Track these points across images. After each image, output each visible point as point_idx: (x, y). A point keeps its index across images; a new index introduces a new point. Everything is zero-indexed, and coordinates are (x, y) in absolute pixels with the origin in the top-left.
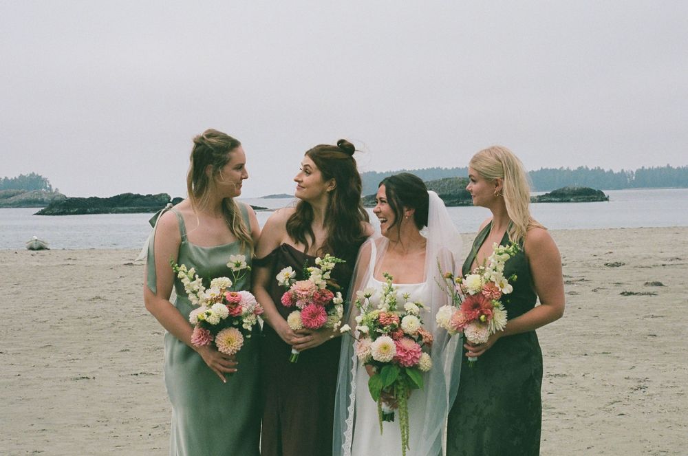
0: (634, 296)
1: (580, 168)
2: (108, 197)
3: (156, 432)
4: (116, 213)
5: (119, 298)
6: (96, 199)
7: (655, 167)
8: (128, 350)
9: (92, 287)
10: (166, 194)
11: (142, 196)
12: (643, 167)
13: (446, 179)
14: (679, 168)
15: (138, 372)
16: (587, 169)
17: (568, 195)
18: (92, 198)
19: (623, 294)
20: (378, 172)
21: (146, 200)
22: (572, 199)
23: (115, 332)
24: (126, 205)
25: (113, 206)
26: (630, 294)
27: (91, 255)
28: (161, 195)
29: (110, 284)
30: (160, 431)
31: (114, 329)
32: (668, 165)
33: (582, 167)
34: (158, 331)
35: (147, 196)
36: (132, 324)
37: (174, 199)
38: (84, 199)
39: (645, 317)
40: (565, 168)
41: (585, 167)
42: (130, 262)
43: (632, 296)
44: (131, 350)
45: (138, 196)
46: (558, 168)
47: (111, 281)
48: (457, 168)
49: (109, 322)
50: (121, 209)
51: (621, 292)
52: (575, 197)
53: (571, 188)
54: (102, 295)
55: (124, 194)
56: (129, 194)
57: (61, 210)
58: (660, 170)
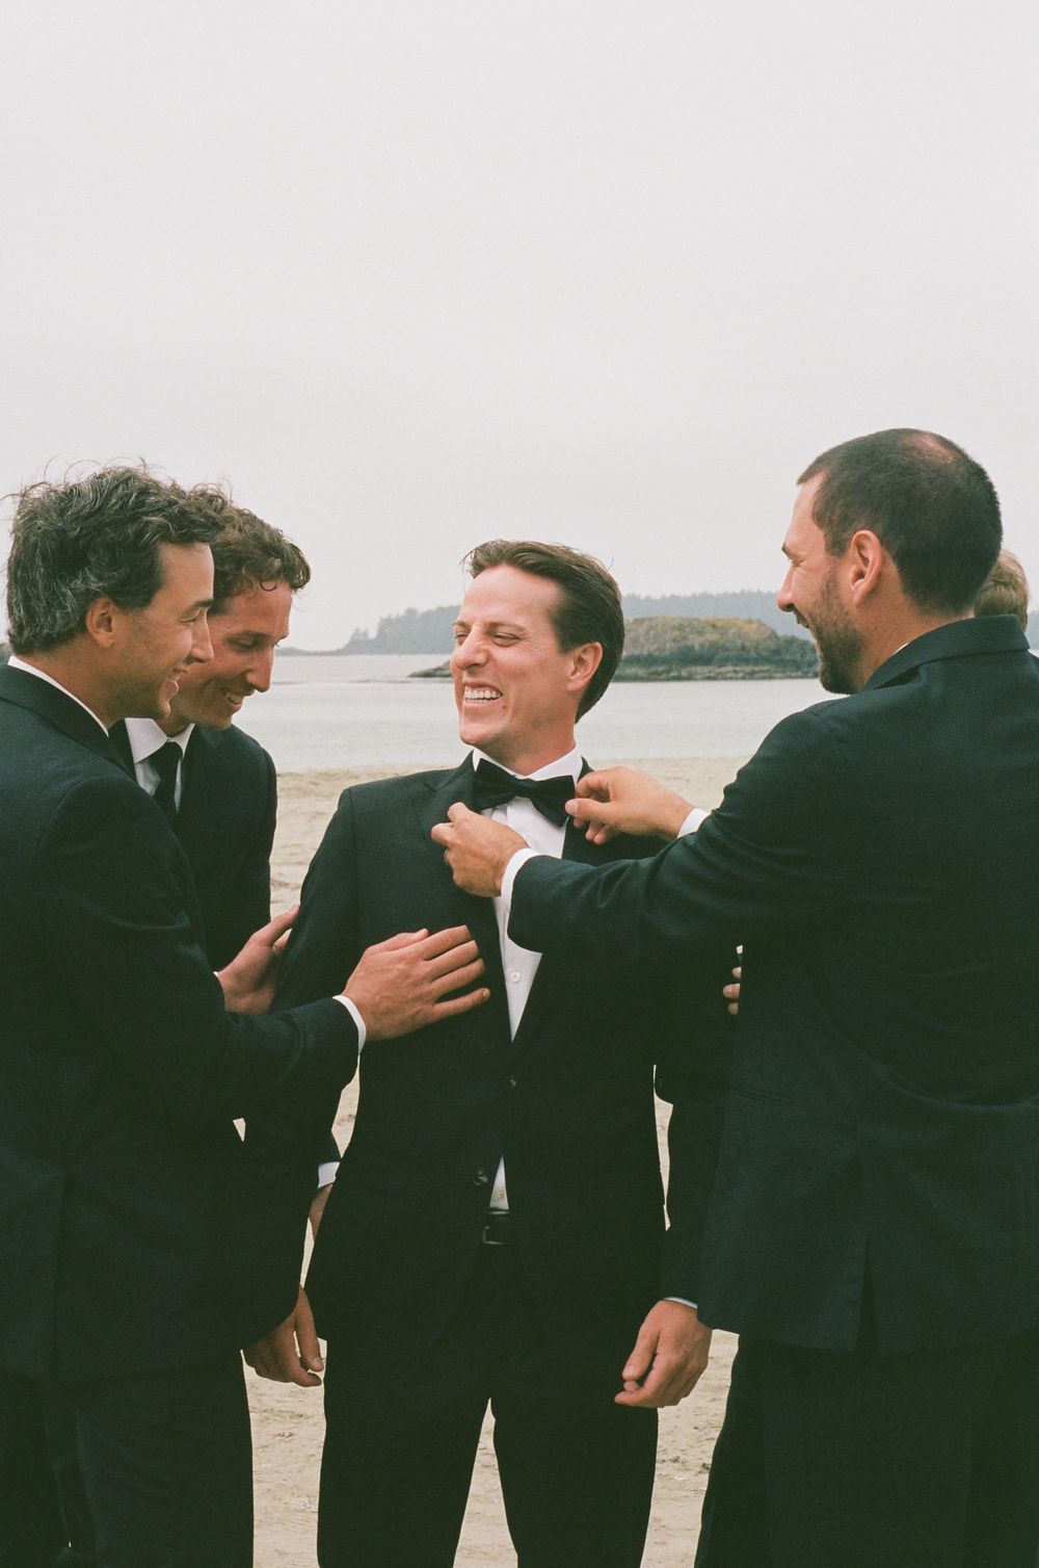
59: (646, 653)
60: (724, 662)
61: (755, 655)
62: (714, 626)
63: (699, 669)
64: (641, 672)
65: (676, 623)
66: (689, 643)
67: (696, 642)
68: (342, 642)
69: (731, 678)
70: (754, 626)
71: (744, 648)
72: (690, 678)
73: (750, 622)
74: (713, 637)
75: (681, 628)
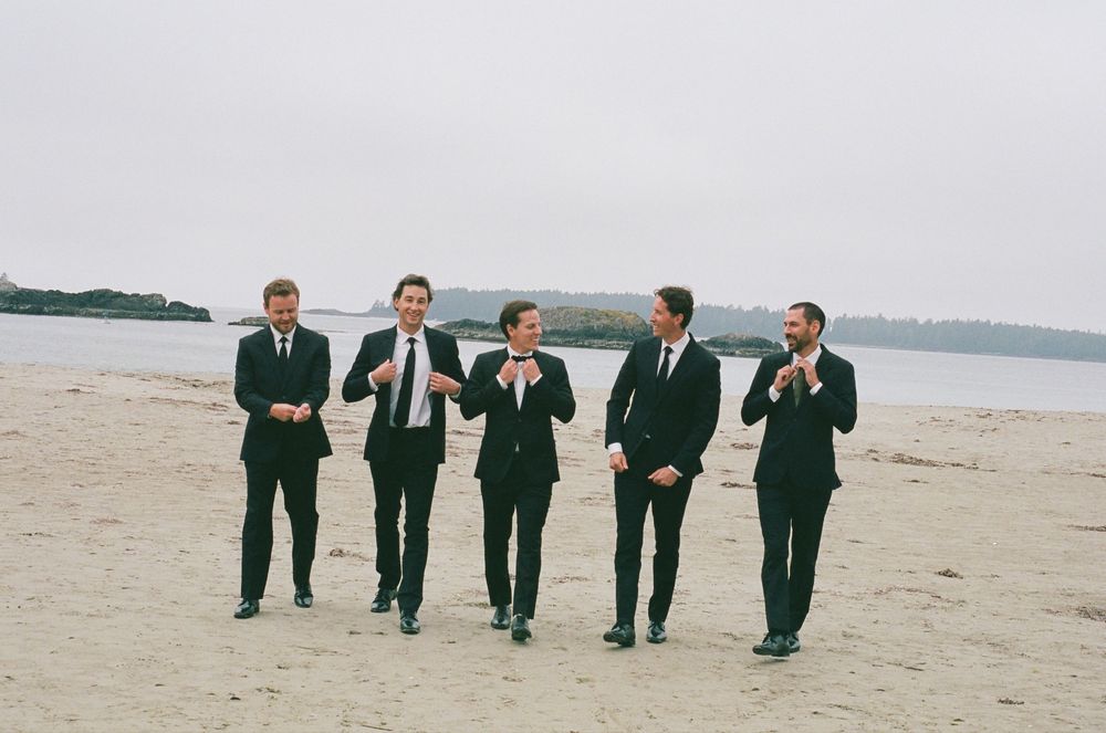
0: (740, 489)
1: (757, 309)
2: (76, 292)
3: (29, 605)
4: (85, 316)
5: (44, 435)
6: (59, 293)
7: (862, 316)
8: (32, 504)
9: (12, 417)
10: (161, 296)
11: (126, 295)
12: (845, 315)
13: (562, 308)
14: (894, 320)
15: (33, 532)
16: (767, 310)
17: (732, 345)
18: (52, 291)
19: (724, 484)
20: (470, 290)
21: (131, 302)
22: (737, 352)
23: (24, 479)
24: (99, 306)
25: (83, 305)
26: (735, 485)
27: (26, 374)
28: (152, 296)
29: (37, 415)
30: (35, 604)
31: (23, 475)
32: (880, 315)
33: (759, 307)
34: (81, 483)
35: (134, 295)
36: (49, 471)
37: (171, 303)
38: (42, 292)
39: (738, 517)
40: (736, 307)
41: (763, 308)
42: (75, 387)
43: (736, 488)
44: (36, 503)
45: (120, 295)
46: (725, 307)
47: (40, 412)
48: (582, 293)
49: (20, 466)
50: (94, 310)
51: (724, 481)
52: (742, 349)
53: (738, 335)
54: (21, 430)
55: (99, 291)
56: (107, 291)
57: (6, 306)
58: (867, 321)
59: (563, 329)
60: (611, 338)
61: (631, 335)
62: (607, 315)
63: (595, 341)
64: (559, 341)
65: (583, 311)
66: (591, 324)
67: (595, 324)
68: (367, 309)
69: (616, 349)
70: (632, 316)
71: (624, 330)
72: (589, 347)
73: (630, 314)
74: (605, 322)
75: (586, 315)
